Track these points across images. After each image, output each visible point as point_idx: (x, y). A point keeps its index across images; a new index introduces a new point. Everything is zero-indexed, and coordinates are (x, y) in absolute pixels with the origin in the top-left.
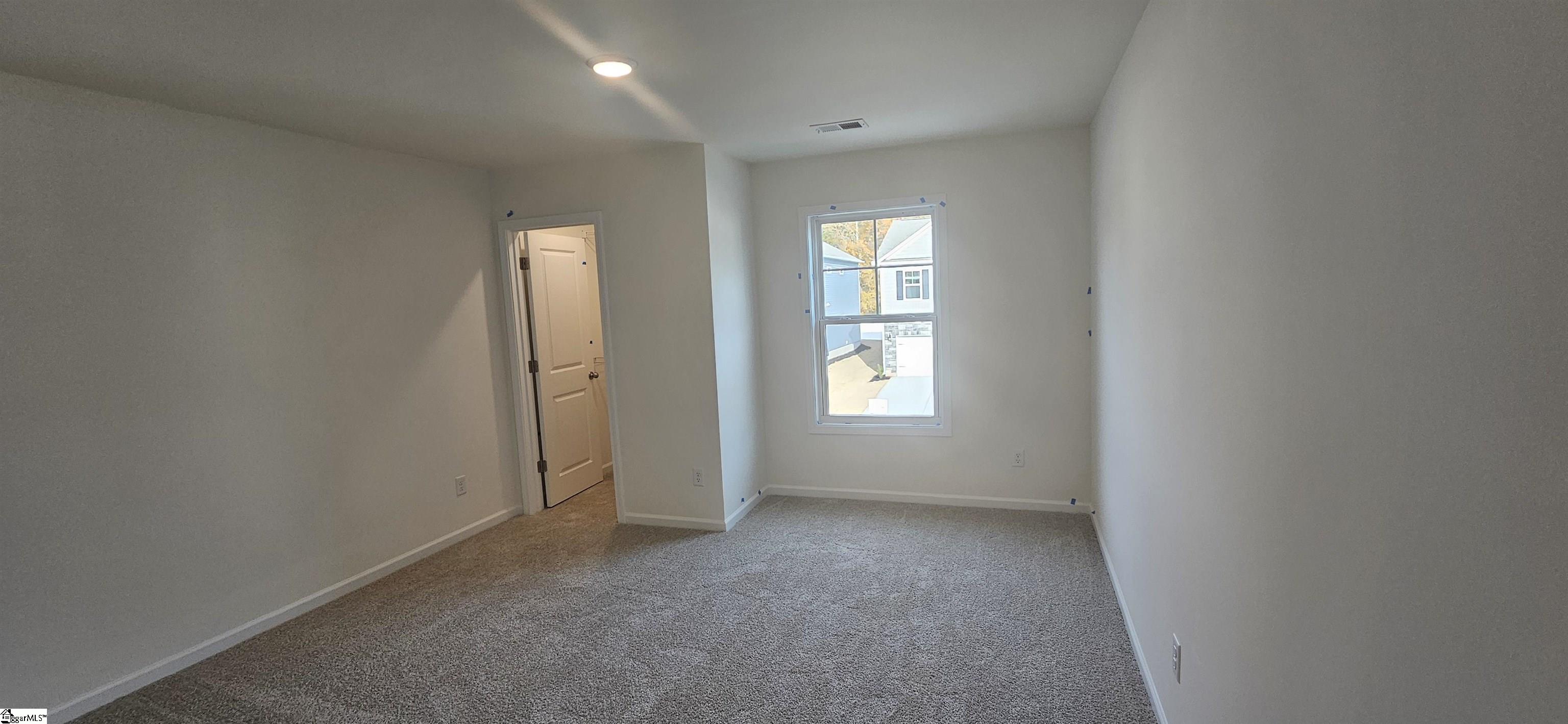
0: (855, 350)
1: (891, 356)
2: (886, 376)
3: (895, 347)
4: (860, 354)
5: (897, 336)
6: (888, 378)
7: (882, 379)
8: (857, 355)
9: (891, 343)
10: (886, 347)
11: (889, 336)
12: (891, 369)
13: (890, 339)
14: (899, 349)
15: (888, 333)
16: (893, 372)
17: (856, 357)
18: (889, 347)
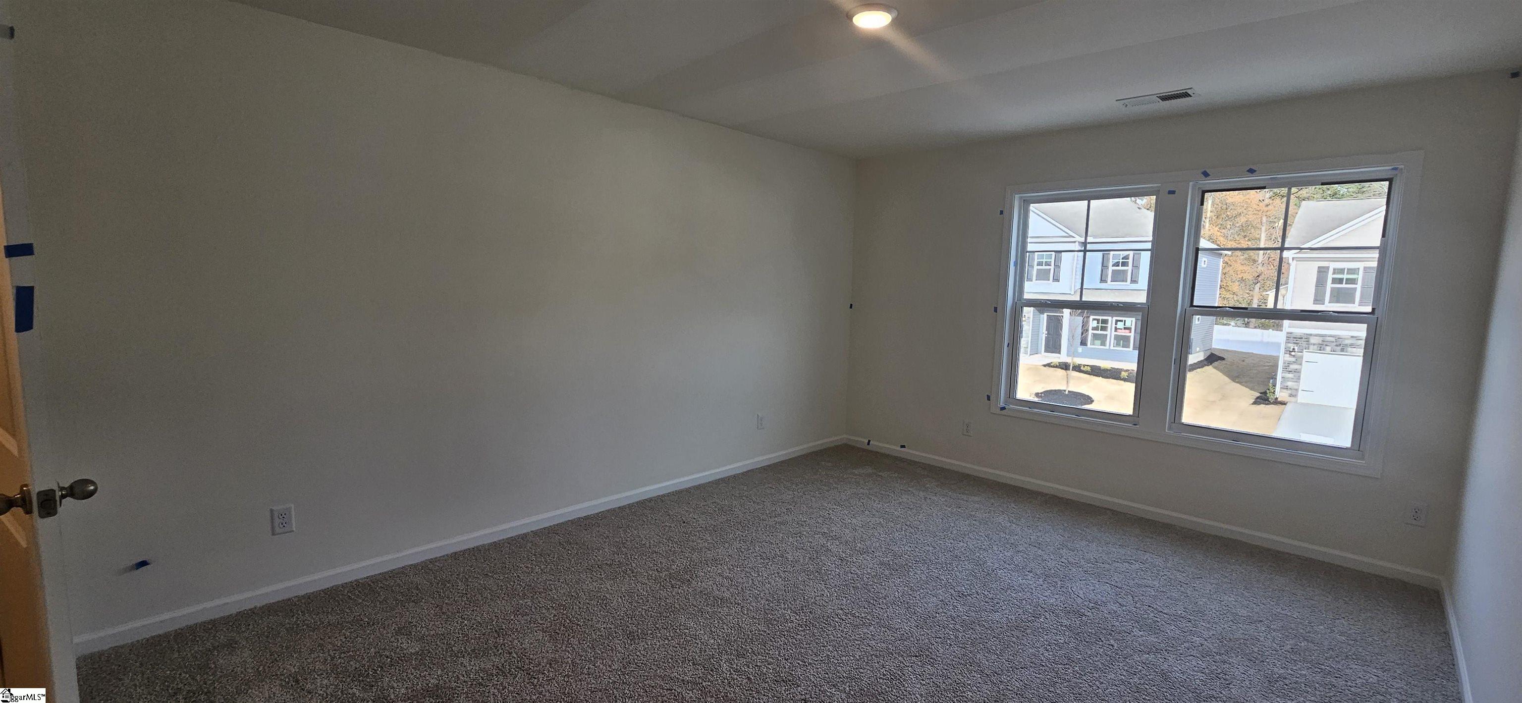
0: (1206, 359)
1: (1291, 375)
2: (1279, 400)
3: (1301, 364)
4: (1213, 364)
5: (1305, 350)
6: (1283, 403)
7: (1273, 403)
8: (1211, 366)
9: (1293, 359)
10: (1284, 363)
11: (1291, 350)
12: (1289, 392)
13: (1293, 353)
14: (1305, 368)
15: (1292, 346)
16: (1291, 395)
17: (1209, 369)
18: (1289, 363)
